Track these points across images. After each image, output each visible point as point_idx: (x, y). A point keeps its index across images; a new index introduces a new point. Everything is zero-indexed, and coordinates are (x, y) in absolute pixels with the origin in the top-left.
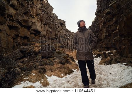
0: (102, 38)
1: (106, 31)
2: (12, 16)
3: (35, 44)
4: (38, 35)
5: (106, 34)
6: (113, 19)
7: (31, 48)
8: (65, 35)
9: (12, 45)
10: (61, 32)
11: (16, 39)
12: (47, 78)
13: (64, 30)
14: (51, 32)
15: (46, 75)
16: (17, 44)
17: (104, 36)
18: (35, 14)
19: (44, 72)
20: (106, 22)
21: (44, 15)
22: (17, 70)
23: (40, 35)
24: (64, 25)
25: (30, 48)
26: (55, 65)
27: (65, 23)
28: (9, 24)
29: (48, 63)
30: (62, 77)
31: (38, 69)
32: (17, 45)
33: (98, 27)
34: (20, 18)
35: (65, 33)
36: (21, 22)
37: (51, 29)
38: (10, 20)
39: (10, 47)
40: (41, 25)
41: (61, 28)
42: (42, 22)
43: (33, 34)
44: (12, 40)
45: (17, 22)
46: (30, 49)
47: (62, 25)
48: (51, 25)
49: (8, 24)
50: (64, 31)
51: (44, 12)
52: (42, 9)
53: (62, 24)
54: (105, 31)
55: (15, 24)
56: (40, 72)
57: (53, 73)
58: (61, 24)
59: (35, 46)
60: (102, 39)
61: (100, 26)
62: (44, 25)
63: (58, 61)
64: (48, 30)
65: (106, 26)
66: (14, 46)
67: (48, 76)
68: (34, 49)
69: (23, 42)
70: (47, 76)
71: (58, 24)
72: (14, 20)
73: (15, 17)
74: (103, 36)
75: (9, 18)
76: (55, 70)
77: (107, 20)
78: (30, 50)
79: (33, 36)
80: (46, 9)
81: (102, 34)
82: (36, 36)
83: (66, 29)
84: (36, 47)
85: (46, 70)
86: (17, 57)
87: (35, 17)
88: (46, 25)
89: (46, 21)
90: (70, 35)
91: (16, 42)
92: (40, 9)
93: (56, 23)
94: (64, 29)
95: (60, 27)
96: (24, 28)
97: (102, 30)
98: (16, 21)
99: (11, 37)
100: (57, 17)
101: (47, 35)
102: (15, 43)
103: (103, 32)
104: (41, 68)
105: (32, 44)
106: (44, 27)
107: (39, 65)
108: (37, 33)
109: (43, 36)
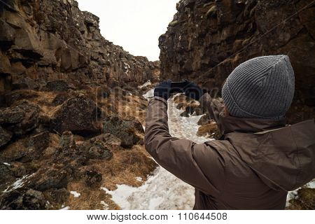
0: (194, 68)
1: (204, 55)
3: (36, 96)
4: (32, 64)
5: (203, 61)
6: (221, 31)
7: (32, 111)
8: (100, 53)
10: (90, 46)
12: (110, 196)
13: (97, 40)
14: (68, 52)
15: (105, 189)
17: (199, 65)
19: (97, 181)
20: (205, 34)
22: (33, 197)
23: (40, 63)
24: (97, 27)
25: (28, 111)
26: (114, 155)
27: (98, 22)
29: (98, 154)
30: (140, 184)
31: (80, 178)
33: (184, 42)
35: (99, 50)
37: (66, 42)
40: (38, 32)
41: (88, 35)
42: (39, 23)
43: (20, 63)
46: (29, 115)
47: (91, 28)
48: (67, 32)
50: (98, 44)
53: (91, 24)
54: (202, 55)
56: (89, 184)
57: (117, 179)
58: (89, 24)
59: (40, 102)
60: (192, 71)
61: (190, 40)
62: (49, 31)
63: (117, 144)
64: (59, 49)
65: (204, 44)
67: (109, 190)
68: (39, 112)
70: (107, 192)
71: (81, 24)
74: (194, 63)
76: (120, 170)
77: (207, 31)
78: (30, 118)
79: (21, 67)
81: (192, 59)
82: (27, 66)
83: (102, 38)
85: (101, 175)
87: (16, 7)
88: (54, 33)
89: (52, 22)
90: (110, 53)
93: (76, 22)
94: (97, 38)
95: (86, 32)
97: (192, 50)
100: (76, 5)
101: (58, 60)
103: (195, 54)
104: (88, 173)
105: (29, 97)
106: (49, 37)
107: (79, 166)
108: (31, 57)
109: (47, 66)
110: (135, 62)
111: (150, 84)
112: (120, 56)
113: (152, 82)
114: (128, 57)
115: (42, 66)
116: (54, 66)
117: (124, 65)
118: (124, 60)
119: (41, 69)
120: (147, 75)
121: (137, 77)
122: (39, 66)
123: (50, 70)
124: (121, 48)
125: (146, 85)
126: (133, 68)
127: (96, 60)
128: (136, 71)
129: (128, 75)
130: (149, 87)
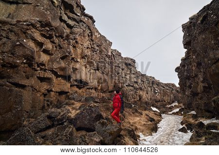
0: (199, 91)
1: (204, 79)
2: (44, 65)
4: (83, 88)
5: (204, 84)
7: (65, 112)
8: (135, 82)
9: (42, 105)
11: (48, 96)
16: (49, 103)
17: (202, 88)
18: (79, 56)
21: (95, 56)
25: (63, 111)
28: (40, 75)
32: (48, 105)
33: (189, 70)
34: (55, 66)
36: (56, 70)
38: (41, 69)
39: (37, 109)
43: (75, 87)
44: (42, 98)
45: (51, 71)
49: (38, 76)
51: (95, 51)
52: (92, 47)
55: (48, 75)
66: (44, 107)
69: (58, 100)
72: (46, 69)
73: (48, 65)
75: (40, 67)
78: (62, 115)
79: (75, 89)
80: (98, 46)
81: (198, 83)
84: (73, 109)
86: (40, 127)
87: (79, 60)
91: (48, 101)
92: (87, 48)
96: (61, 78)
97: (196, 76)
98: (49, 70)
99: (41, 94)
100: (119, 54)
101: (98, 86)
102: (45, 102)
103: (198, 79)
109: (91, 89)
110: (164, 87)
111: (177, 104)
112: (153, 84)
113: (179, 103)
114: (158, 84)
115: (89, 89)
116: (96, 89)
117: (155, 89)
118: (155, 86)
119: (88, 90)
120: (175, 97)
121: (166, 98)
122: (87, 88)
123: (93, 91)
124: (153, 78)
125: (173, 105)
126: (162, 92)
127: (132, 86)
128: (165, 94)
129: (158, 97)
130: (176, 107)
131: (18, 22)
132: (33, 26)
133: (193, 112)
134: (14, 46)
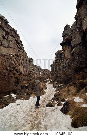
8: (33, 70)
27: (33, 60)
36: (16, 70)
47: (31, 62)
50: (32, 67)
59: (24, 83)
110: (44, 71)
113: (49, 79)
114: (41, 70)
116: (23, 75)
117: (40, 73)
120: (48, 76)
121: (44, 77)
125: (47, 80)
126: (43, 74)
127: (31, 72)
128: (44, 75)
129: (41, 76)
130: (49, 81)
131: (9, 55)
132: (14, 56)
133: (56, 83)
134: (10, 64)
